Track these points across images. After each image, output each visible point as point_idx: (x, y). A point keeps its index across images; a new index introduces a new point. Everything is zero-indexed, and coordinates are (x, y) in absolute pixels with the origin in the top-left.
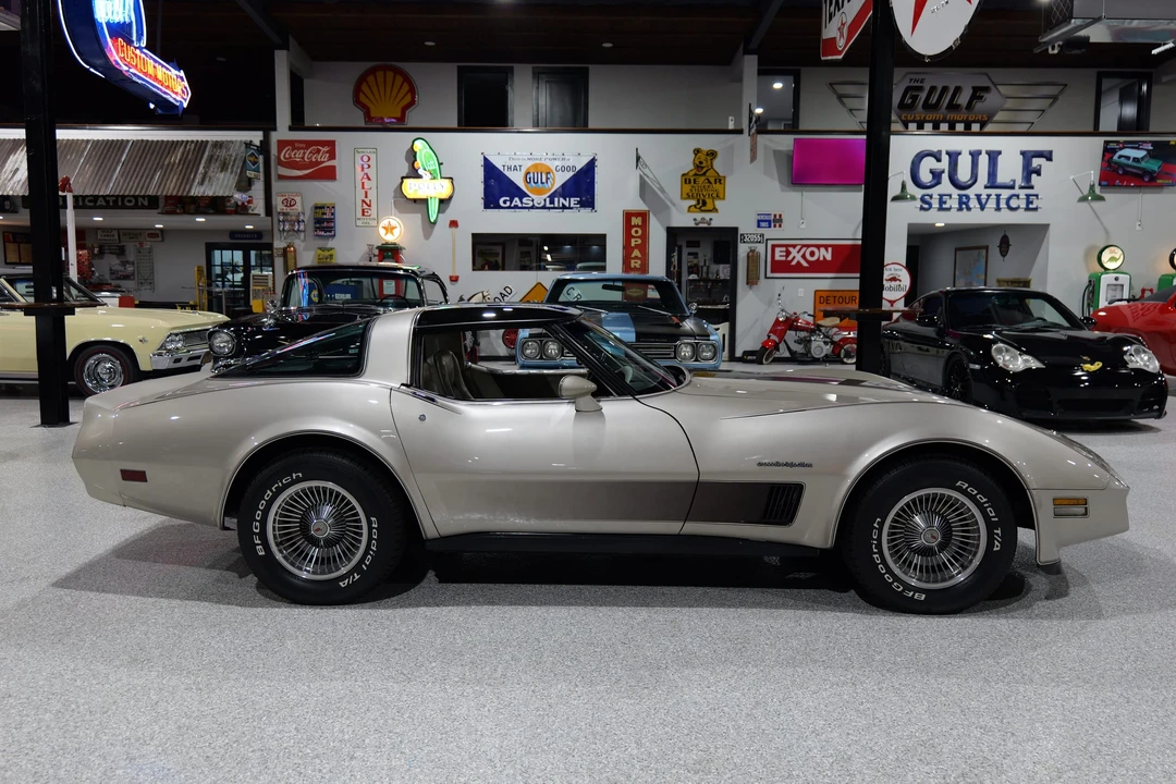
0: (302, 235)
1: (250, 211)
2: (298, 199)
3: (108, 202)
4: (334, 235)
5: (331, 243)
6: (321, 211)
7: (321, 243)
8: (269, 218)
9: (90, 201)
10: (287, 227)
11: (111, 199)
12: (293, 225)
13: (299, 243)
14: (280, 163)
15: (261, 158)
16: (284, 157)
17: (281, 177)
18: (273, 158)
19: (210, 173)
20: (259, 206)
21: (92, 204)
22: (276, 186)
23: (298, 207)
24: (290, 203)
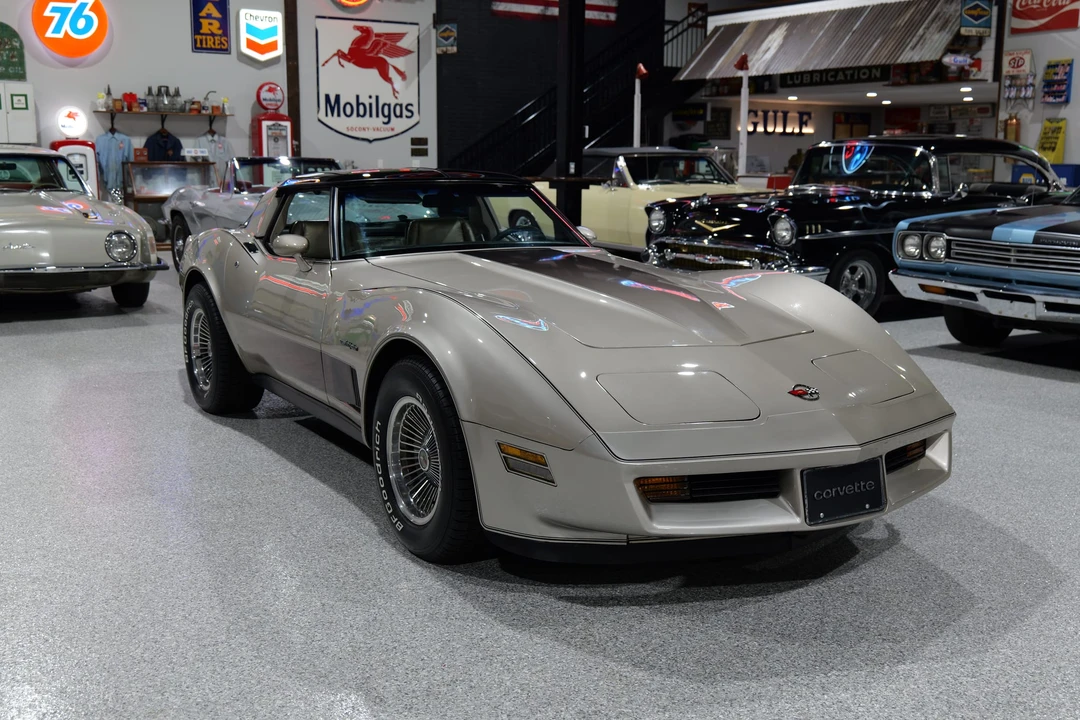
0: (1031, 103)
1: (971, 77)
2: (1027, 58)
3: (846, 76)
4: (1067, 101)
5: (1063, 112)
6: (1052, 71)
7: (1050, 112)
8: (996, 84)
9: (832, 76)
10: (1013, 94)
11: (849, 73)
12: (1021, 91)
13: (1025, 114)
14: (1016, 14)
15: (995, 9)
16: (1021, 6)
17: (1015, 31)
18: (1009, 7)
19: (928, 35)
20: (987, 70)
21: (832, 79)
22: (1009, 42)
23: (1026, 68)
24: (1017, 63)
